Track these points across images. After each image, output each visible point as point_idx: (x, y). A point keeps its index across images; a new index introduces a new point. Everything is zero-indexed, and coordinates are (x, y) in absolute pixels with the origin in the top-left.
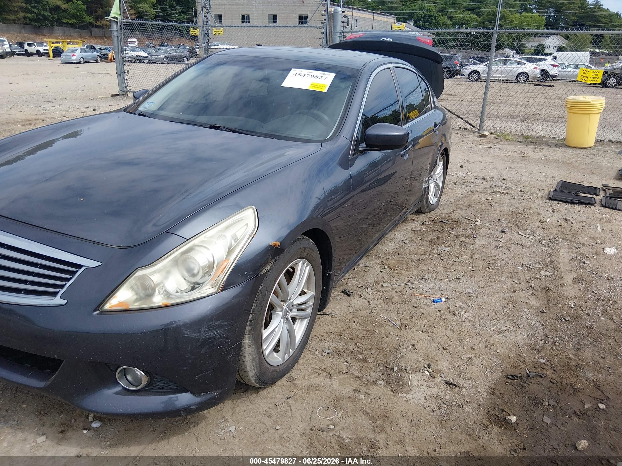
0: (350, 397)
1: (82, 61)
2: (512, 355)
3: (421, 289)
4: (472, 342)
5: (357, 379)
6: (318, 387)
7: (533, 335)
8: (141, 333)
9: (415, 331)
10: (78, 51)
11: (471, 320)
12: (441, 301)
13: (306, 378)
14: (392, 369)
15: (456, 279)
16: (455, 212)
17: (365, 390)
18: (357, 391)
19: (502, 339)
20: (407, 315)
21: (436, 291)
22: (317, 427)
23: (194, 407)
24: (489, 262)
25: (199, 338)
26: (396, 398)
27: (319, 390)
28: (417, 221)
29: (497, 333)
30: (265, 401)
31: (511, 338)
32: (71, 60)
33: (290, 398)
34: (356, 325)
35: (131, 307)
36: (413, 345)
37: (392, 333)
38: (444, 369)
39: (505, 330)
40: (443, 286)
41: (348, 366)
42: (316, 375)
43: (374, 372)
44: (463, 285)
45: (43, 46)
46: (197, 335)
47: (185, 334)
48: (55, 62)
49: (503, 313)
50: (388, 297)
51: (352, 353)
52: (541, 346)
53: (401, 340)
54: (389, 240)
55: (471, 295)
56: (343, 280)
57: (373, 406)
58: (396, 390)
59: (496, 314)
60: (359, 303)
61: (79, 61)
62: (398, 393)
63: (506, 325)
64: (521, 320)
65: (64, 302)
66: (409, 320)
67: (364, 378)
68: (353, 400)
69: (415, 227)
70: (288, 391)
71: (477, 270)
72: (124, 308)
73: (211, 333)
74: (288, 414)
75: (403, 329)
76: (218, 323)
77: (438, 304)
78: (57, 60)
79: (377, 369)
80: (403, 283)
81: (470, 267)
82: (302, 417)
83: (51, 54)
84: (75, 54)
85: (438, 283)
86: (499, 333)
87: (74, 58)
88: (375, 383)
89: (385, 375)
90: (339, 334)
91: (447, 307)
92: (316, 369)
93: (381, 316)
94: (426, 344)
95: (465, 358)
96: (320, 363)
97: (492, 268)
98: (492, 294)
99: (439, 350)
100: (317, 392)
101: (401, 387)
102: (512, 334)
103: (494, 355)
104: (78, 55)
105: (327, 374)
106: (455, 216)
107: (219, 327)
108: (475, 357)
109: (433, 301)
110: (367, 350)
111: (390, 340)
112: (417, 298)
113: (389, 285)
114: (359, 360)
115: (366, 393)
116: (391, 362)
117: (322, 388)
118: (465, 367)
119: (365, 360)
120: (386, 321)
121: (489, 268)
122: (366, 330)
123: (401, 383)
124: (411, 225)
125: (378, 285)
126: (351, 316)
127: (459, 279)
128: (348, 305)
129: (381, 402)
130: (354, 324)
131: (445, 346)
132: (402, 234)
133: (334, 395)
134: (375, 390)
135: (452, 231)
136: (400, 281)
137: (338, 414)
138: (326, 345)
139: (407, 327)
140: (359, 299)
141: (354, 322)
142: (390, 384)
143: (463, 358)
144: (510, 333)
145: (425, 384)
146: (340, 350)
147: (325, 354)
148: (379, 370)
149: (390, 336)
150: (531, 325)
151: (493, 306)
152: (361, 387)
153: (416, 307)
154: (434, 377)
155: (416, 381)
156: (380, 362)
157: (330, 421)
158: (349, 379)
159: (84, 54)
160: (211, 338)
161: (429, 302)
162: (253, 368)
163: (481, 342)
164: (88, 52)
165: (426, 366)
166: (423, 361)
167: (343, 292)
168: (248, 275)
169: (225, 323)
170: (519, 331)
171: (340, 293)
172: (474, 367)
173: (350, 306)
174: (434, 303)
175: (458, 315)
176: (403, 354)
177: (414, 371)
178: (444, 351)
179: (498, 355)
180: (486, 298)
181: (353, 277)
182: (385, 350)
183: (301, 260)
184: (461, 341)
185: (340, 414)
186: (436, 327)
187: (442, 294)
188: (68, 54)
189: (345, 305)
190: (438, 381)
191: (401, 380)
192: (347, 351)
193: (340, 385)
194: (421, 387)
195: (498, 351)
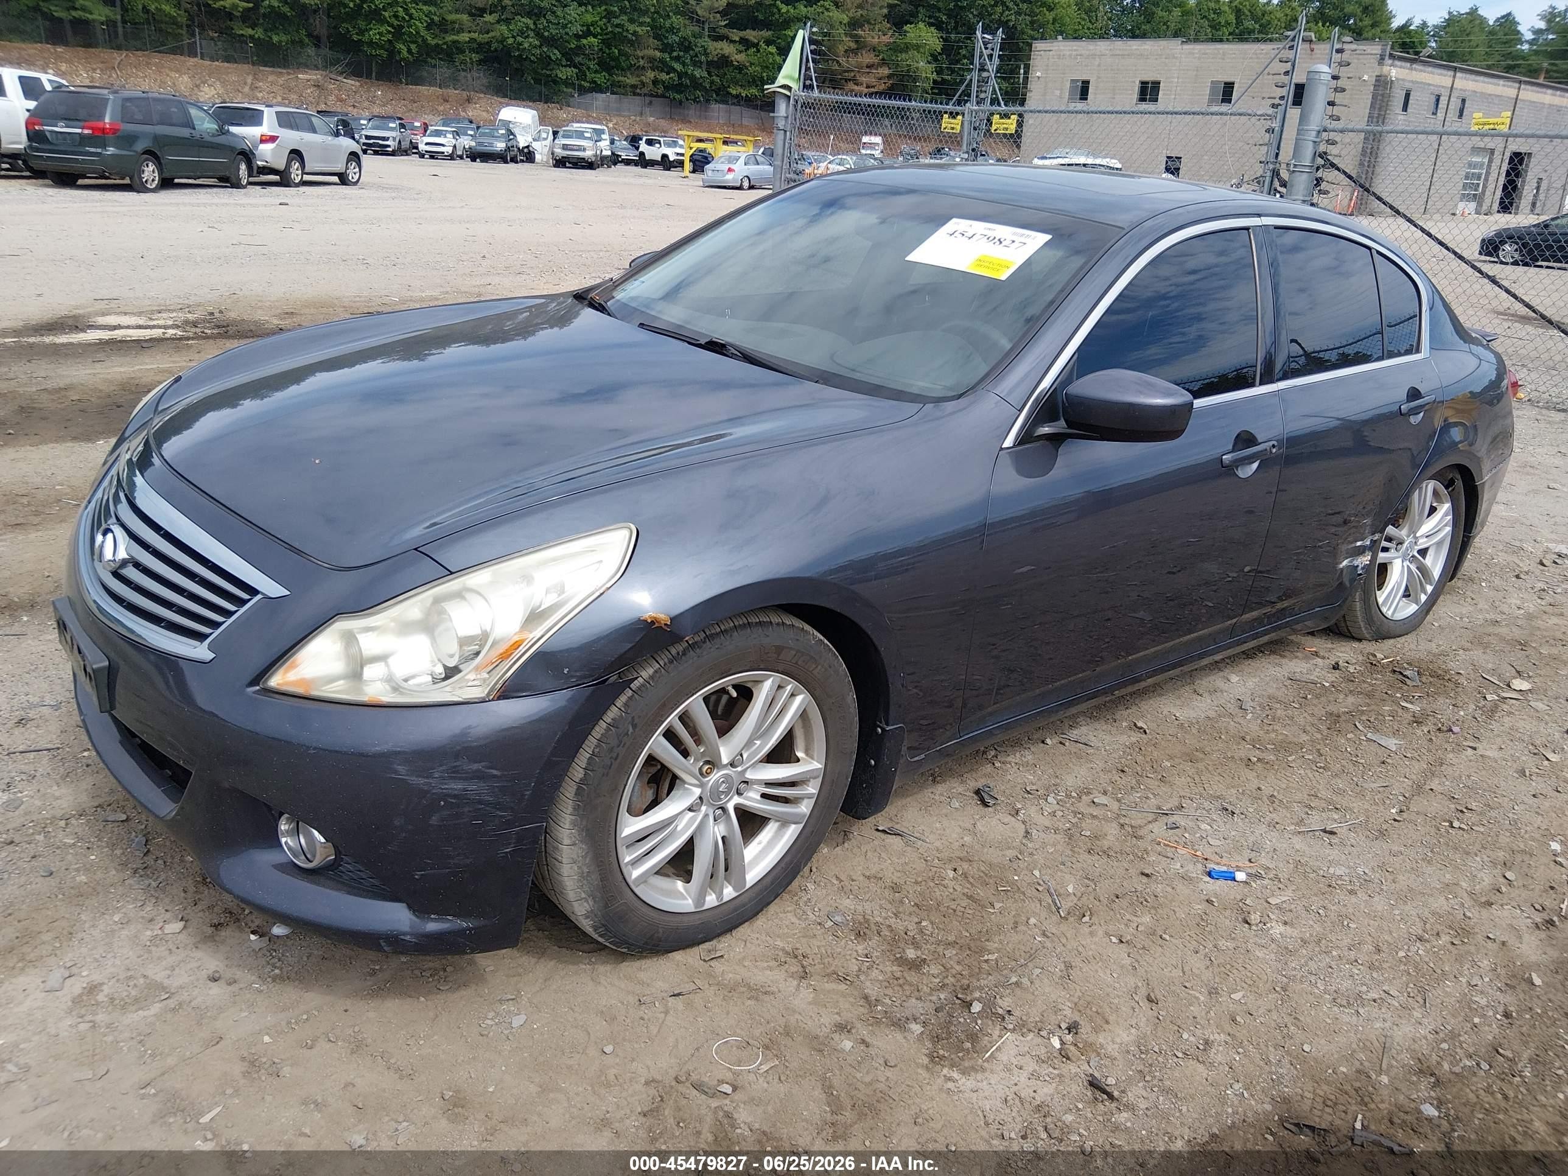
0: (816, 1037)
1: (746, 184)
2: (1345, 1070)
3: (1198, 835)
4: (1245, 1004)
5: (862, 1002)
6: (758, 993)
7: (1453, 1036)
8: (315, 748)
9: (1100, 933)
10: (742, 161)
11: (1286, 948)
12: (1234, 879)
13: (746, 964)
14: (969, 1005)
15: (1324, 831)
16: (1461, 652)
17: (864, 1032)
18: (843, 1028)
19: (1346, 1018)
20: (1105, 889)
21: (1238, 849)
22: (694, 1077)
23: (408, 938)
24: (1467, 808)
25: (426, 788)
26: (927, 1076)
27: (757, 999)
28: (1323, 658)
29: (1339, 1001)
30: (623, 986)
31: (1378, 1025)
32: (724, 181)
33: (679, 994)
34: (954, 878)
35: (315, 693)
36: (1069, 966)
37: (1032, 921)
38: (1112, 1049)
39: (1375, 1001)
40: (1272, 840)
41: (864, 968)
42: (773, 964)
43: (919, 999)
44: (1334, 854)
45: (675, 146)
46: (422, 781)
47: (396, 772)
48: (691, 183)
49: (1401, 954)
50: (1088, 833)
51: (895, 942)
52: (1457, 1069)
53: (1048, 944)
54: (1201, 692)
55: (1340, 882)
56: (998, 765)
57: (859, 1075)
58: (943, 1057)
59: (1379, 950)
60: (1001, 827)
61: (738, 185)
62: (943, 1066)
63: (1385, 988)
64: (1448, 986)
65: (209, 656)
66: (1105, 902)
67: (883, 1004)
68: (819, 1045)
69: (1305, 671)
70: (686, 979)
71: (1410, 822)
72: (300, 690)
73: (457, 786)
74: (652, 1027)
75: (1071, 919)
76: (475, 766)
77: (1221, 883)
78: (697, 179)
79: (930, 995)
80: (1160, 808)
81: (1393, 811)
82: (676, 1046)
83: (688, 166)
84: (733, 167)
85: (1263, 828)
86: (1348, 1003)
87: (730, 176)
88: (899, 1024)
89: (940, 1015)
90: (896, 888)
91: (1239, 897)
92: (783, 950)
93: (1037, 873)
94: (1109, 972)
95: (1192, 1039)
96: (804, 940)
97: (1463, 826)
98: (1405, 896)
99: (1133, 999)
100: (749, 1002)
101: (960, 1055)
102: (1388, 1016)
103: (1288, 1053)
104: (741, 170)
105: (801, 970)
106: (1451, 665)
107: (478, 778)
108: (1226, 1043)
109: (1209, 874)
110: (939, 943)
111: (1016, 938)
112: (1170, 855)
113: (1115, 806)
114: (902, 961)
115: (863, 1041)
116: (981, 988)
117: (766, 998)
118: (1176, 1060)
119: (916, 965)
120: (1040, 889)
121: (1451, 823)
122: (970, 897)
123: (968, 1045)
124: (1294, 666)
125: (1084, 797)
126: (958, 854)
127: (1332, 833)
128: (969, 826)
129: (884, 1073)
130: (951, 874)
131: (1158, 994)
132: (1251, 683)
133: (782, 1021)
134: (887, 1042)
135: (1412, 703)
136: (1153, 801)
137: (761, 1064)
138: (847, 903)
139: (1086, 919)
140: (1008, 819)
141: (955, 870)
142: (936, 1039)
143: (1185, 1036)
144: (1383, 1010)
145: (1031, 1066)
146: (873, 926)
147: (830, 923)
148: (934, 998)
149: (1021, 928)
150: (1470, 1008)
151: (1386, 928)
152: (859, 1025)
153: (1147, 875)
154: (1068, 1059)
155: (1013, 1052)
156: (952, 980)
157: (734, 1074)
158: (845, 997)
159: (753, 168)
160: (455, 796)
161: (1196, 870)
162: (583, 895)
163: (1274, 1013)
164: (763, 164)
165: (1064, 1026)
166: (1068, 1012)
167: (978, 792)
168: (572, 677)
169: (495, 772)
170: (1417, 1014)
171: (968, 794)
172: (1201, 1068)
173: (973, 831)
174: (1208, 879)
175: (1257, 925)
176: (1025, 981)
177: (1021, 1027)
178: (1144, 1004)
179: (1299, 1058)
180: (1380, 904)
181: (1031, 762)
182: (986, 957)
183: (771, 676)
184: (1213, 992)
185: (765, 1068)
186: (1168, 938)
187: (1250, 861)
188: (719, 166)
189: (961, 823)
190: (1073, 1071)
191: (973, 1037)
192: (886, 932)
193: (815, 1003)
194: (1016, 1071)
195: (1307, 1048)
